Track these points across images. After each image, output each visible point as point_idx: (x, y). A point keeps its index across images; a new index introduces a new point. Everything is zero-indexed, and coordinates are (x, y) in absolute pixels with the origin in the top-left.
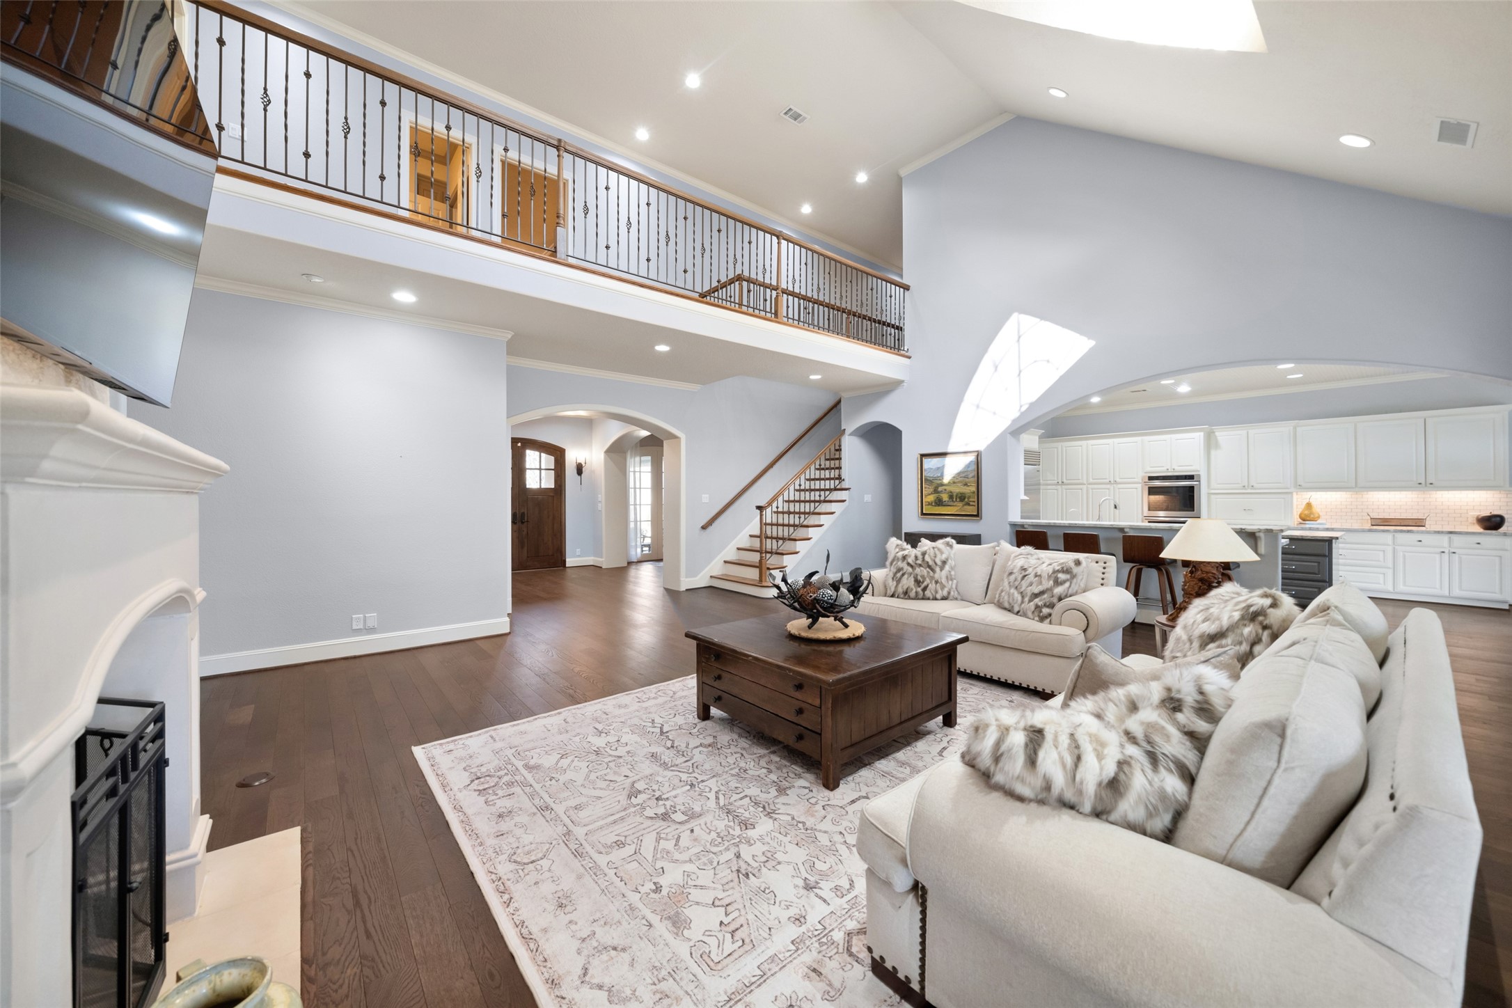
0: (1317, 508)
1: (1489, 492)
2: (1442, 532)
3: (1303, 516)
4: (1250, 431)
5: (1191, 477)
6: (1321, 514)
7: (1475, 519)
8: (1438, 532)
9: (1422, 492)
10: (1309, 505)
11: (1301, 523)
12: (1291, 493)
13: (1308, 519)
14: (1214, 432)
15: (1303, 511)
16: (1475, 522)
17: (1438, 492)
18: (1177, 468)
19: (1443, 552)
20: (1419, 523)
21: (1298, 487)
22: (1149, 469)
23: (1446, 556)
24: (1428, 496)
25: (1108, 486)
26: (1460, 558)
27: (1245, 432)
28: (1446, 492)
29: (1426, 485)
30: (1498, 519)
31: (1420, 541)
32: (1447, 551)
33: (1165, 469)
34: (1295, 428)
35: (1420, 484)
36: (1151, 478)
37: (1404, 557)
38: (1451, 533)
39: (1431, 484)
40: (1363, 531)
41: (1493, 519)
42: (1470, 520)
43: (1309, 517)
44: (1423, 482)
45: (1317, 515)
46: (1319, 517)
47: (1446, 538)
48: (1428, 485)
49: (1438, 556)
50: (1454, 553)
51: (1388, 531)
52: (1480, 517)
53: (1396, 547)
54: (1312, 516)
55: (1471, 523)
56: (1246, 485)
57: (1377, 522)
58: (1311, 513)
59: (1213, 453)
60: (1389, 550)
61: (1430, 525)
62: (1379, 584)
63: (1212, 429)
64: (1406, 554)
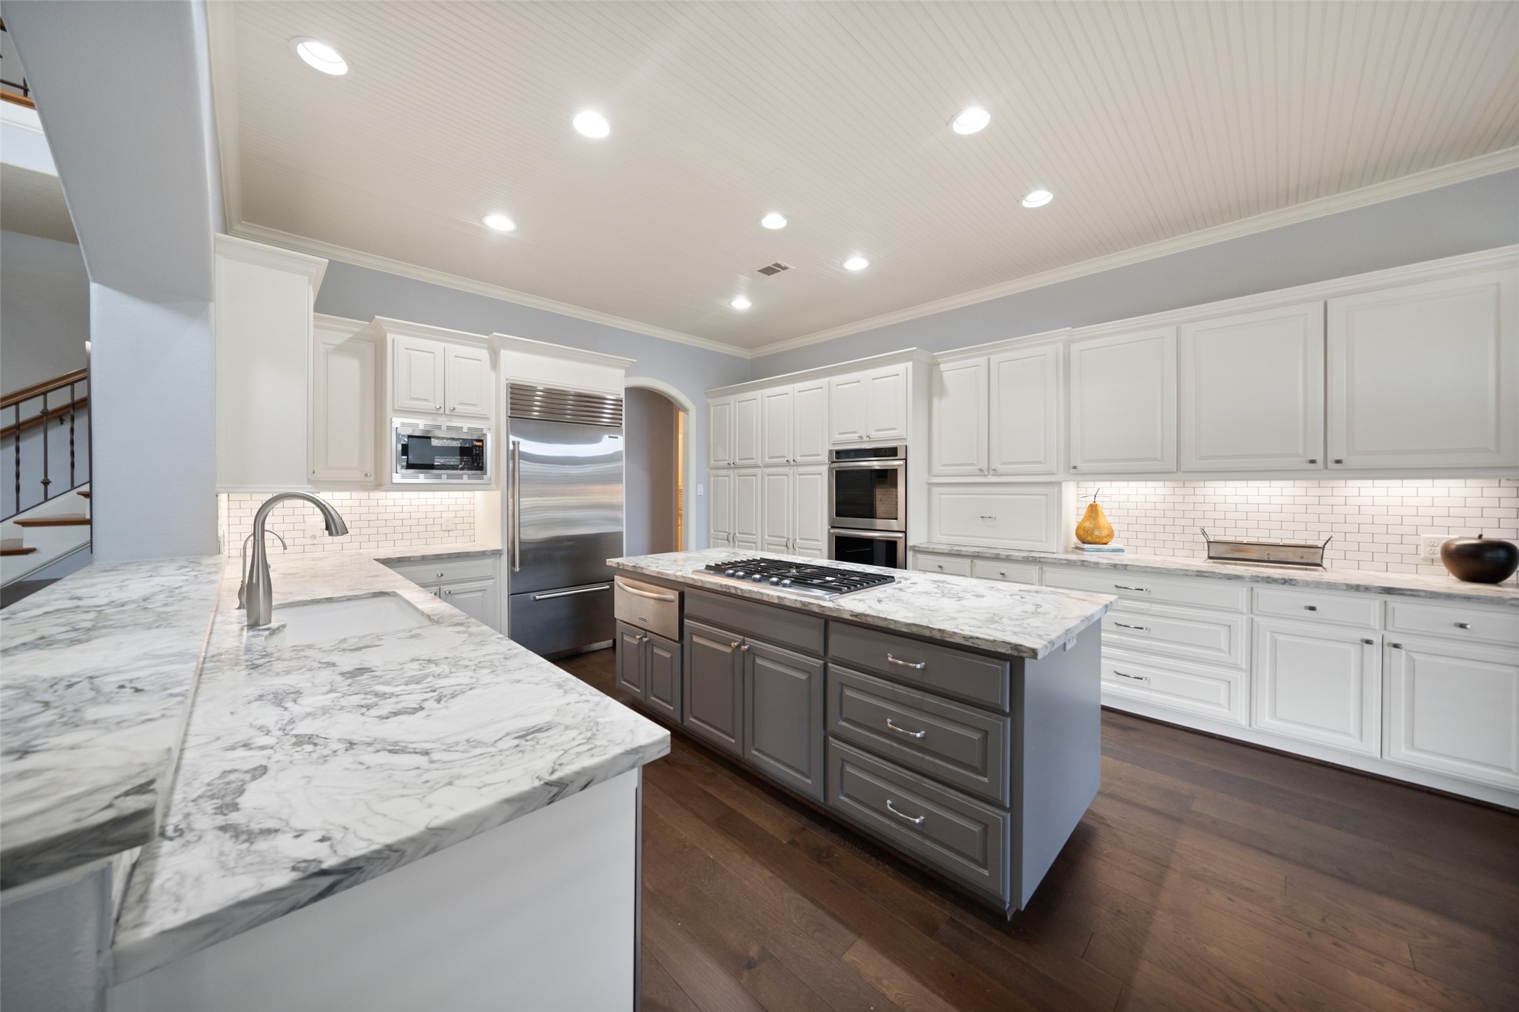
0: (1109, 517)
1: (1470, 482)
2: (1367, 589)
3: (1081, 532)
4: (991, 357)
5: (892, 452)
6: (1114, 527)
7: (1438, 550)
8: (1357, 588)
9: (1316, 483)
10: (1093, 510)
11: (1077, 548)
12: (1059, 484)
13: (1089, 539)
14: (938, 364)
15: (1084, 521)
16: (1439, 555)
17: (1351, 483)
18: (874, 435)
19: (1368, 642)
20: (1309, 557)
21: (1073, 471)
22: (838, 437)
23: (1374, 653)
24: (1329, 491)
25: (786, 470)
26: (1412, 662)
27: (985, 358)
28: (1369, 483)
29: (1326, 467)
30: (1502, 554)
31: (1312, 609)
32: (1377, 639)
33: (855, 436)
34: (1067, 346)
35: (1313, 462)
36: (840, 455)
37: (1275, 644)
38: (1389, 591)
39: (1338, 462)
40: (1185, 574)
41: (1489, 555)
42: (1423, 552)
43: (1092, 534)
44: (1319, 457)
45: (1105, 532)
46: (1111, 535)
47: (1374, 604)
48: (1332, 465)
49: (1354, 651)
50: (1396, 646)
51: (1237, 578)
52: (1453, 547)
53: (1256, 618)
54: (1097, 533)
55: (1425, 559)
56: (985, 467)
57: (1221, 550)
58: (1097, 527)
59: (936, 402)
60: (1241, 623)
61: (1336, 570)
62: (1218, 705)
63: (934, 357)
64: (1279, 637)
